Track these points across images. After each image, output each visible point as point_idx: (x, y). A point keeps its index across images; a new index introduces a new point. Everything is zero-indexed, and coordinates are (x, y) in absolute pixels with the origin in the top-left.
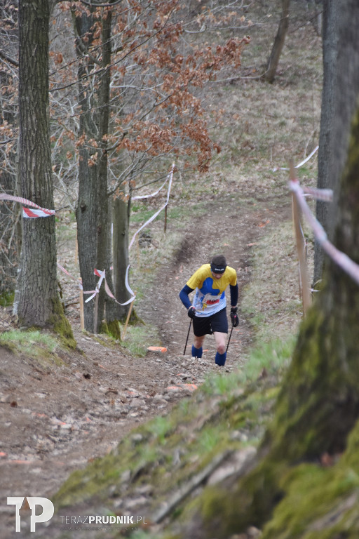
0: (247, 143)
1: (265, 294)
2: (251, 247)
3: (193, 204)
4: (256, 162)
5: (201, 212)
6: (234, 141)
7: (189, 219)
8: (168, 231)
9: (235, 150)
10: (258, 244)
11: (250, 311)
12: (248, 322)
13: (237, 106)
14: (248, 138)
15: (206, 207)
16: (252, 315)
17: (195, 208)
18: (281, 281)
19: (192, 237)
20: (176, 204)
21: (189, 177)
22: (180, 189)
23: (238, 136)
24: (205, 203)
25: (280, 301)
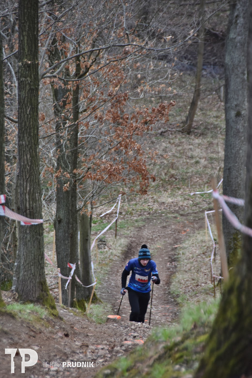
0: (172, 176)
1: (187, 281)
2: (176, 248)
3: (135, 218)
4: (179, 189)
5: (141, 224)
6: (163, 174)
7: (132, 229)
8: (118, 237)
9: (164, 180)
10: (181, 246)
11: (177, 293)
12: (175, 301)
13: (165, 150)
14: (173, 172)
15: (144, 221)
16: (178, 296)
17: (137, 221)
18: (198, 271)
19: (134, 241)
20: (123, 218)
21: (132, 200)
22: (126, 208)
23: (166, 171)
24: (144, 217)
25: (198, 286)
